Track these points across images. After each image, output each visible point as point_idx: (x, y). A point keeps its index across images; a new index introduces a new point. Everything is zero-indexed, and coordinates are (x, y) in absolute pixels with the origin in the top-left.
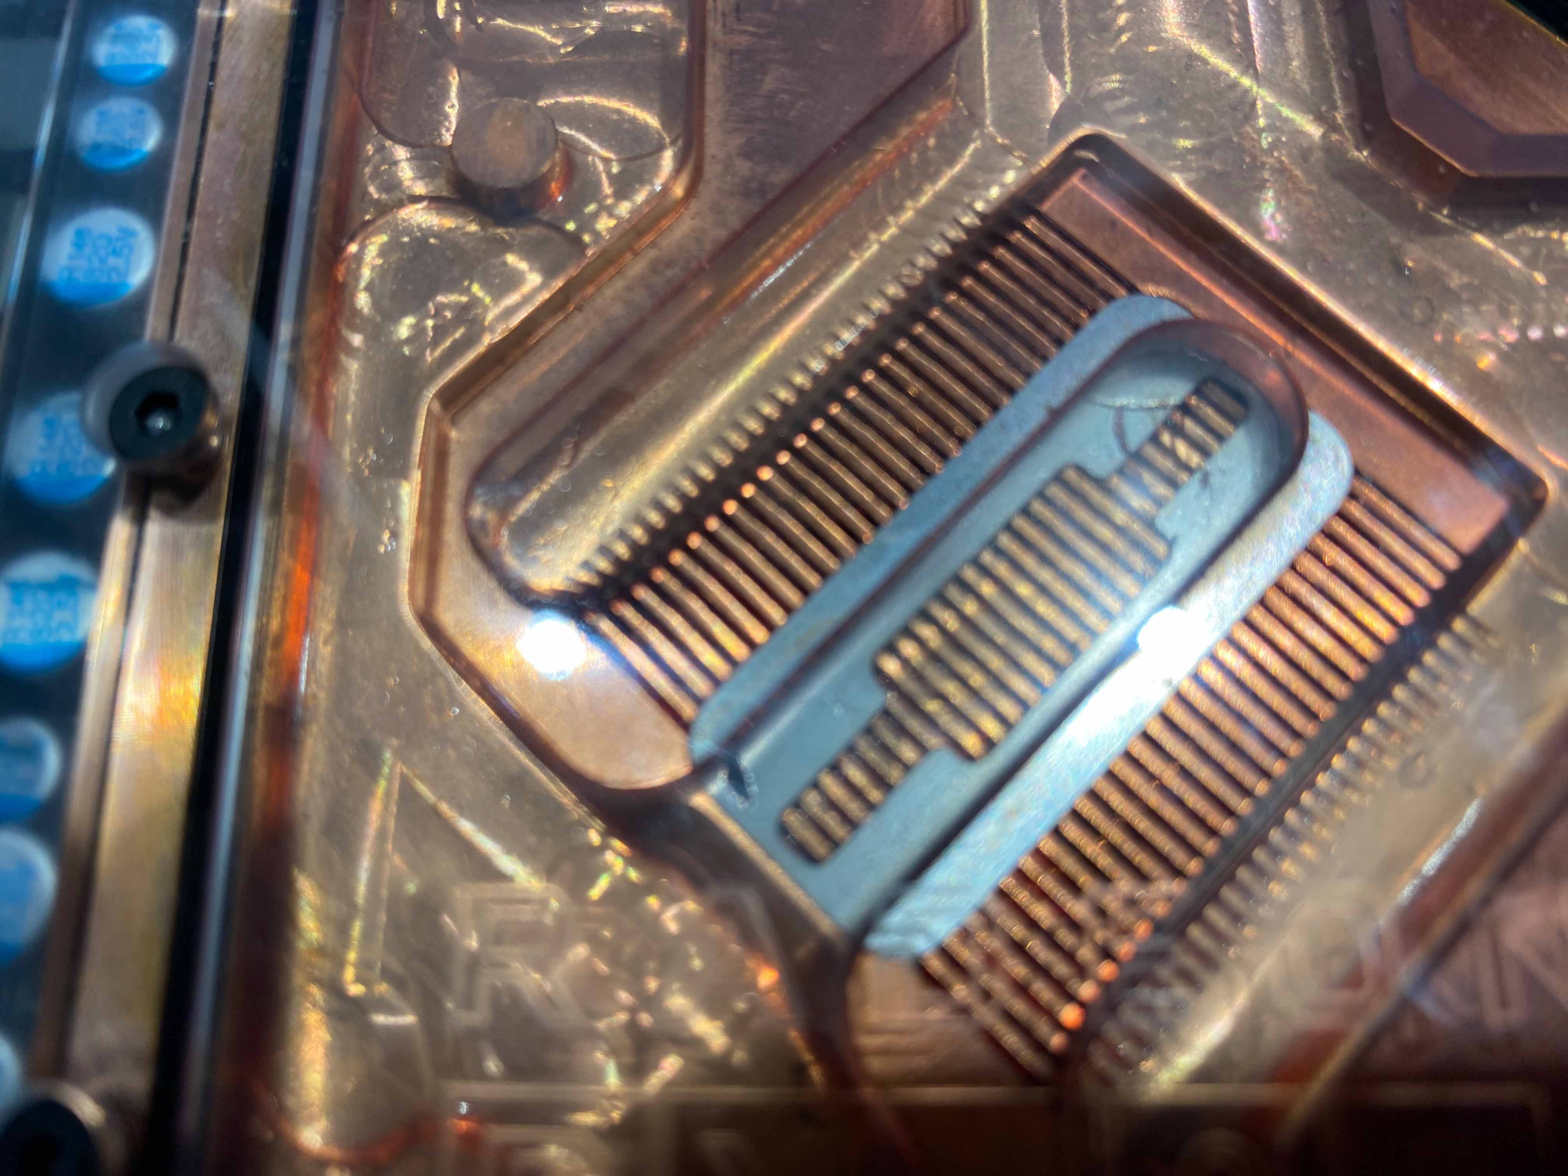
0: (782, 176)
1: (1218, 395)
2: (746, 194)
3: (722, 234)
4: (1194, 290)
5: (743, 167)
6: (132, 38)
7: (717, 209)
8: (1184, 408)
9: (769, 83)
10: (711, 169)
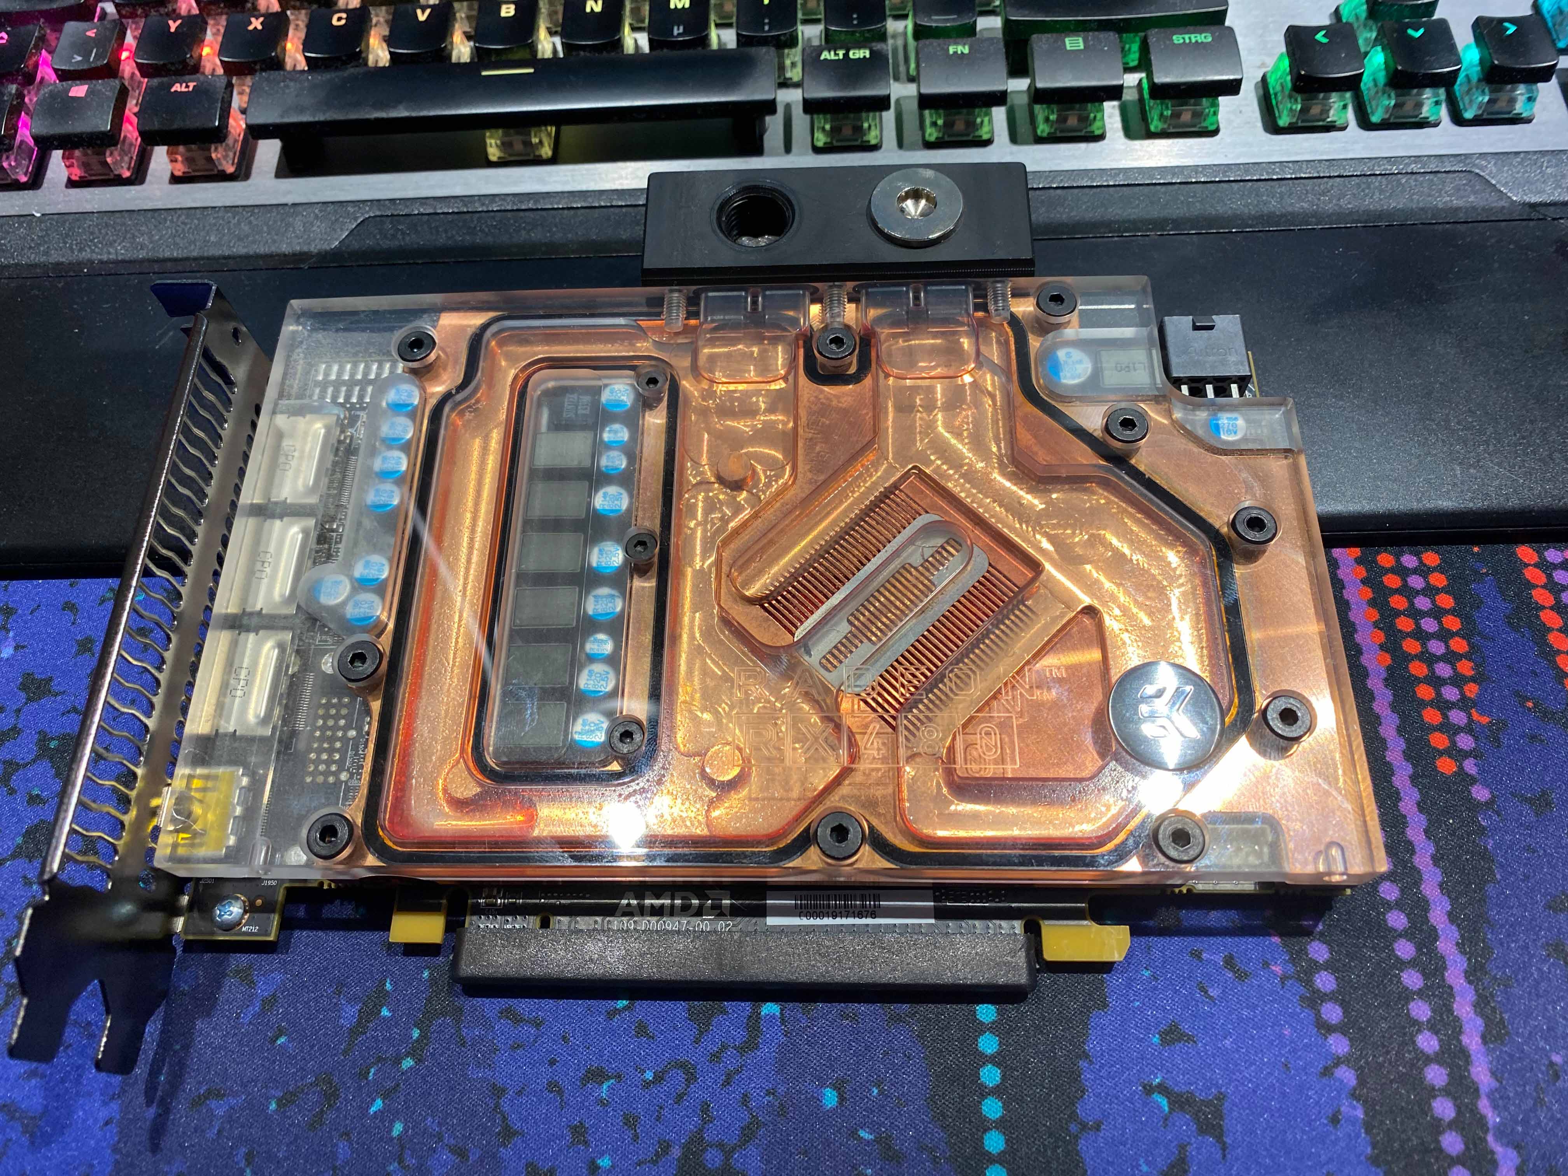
0: (822, 478)
1: (953, 543)
2: (811, 483)
3: (804, 495)
4: (946, 512)
5: (809, 475)
6: (616, 432)
7: (801, 488)
8: (943, 547)
9: (818, 449)
10: (800, 476)
